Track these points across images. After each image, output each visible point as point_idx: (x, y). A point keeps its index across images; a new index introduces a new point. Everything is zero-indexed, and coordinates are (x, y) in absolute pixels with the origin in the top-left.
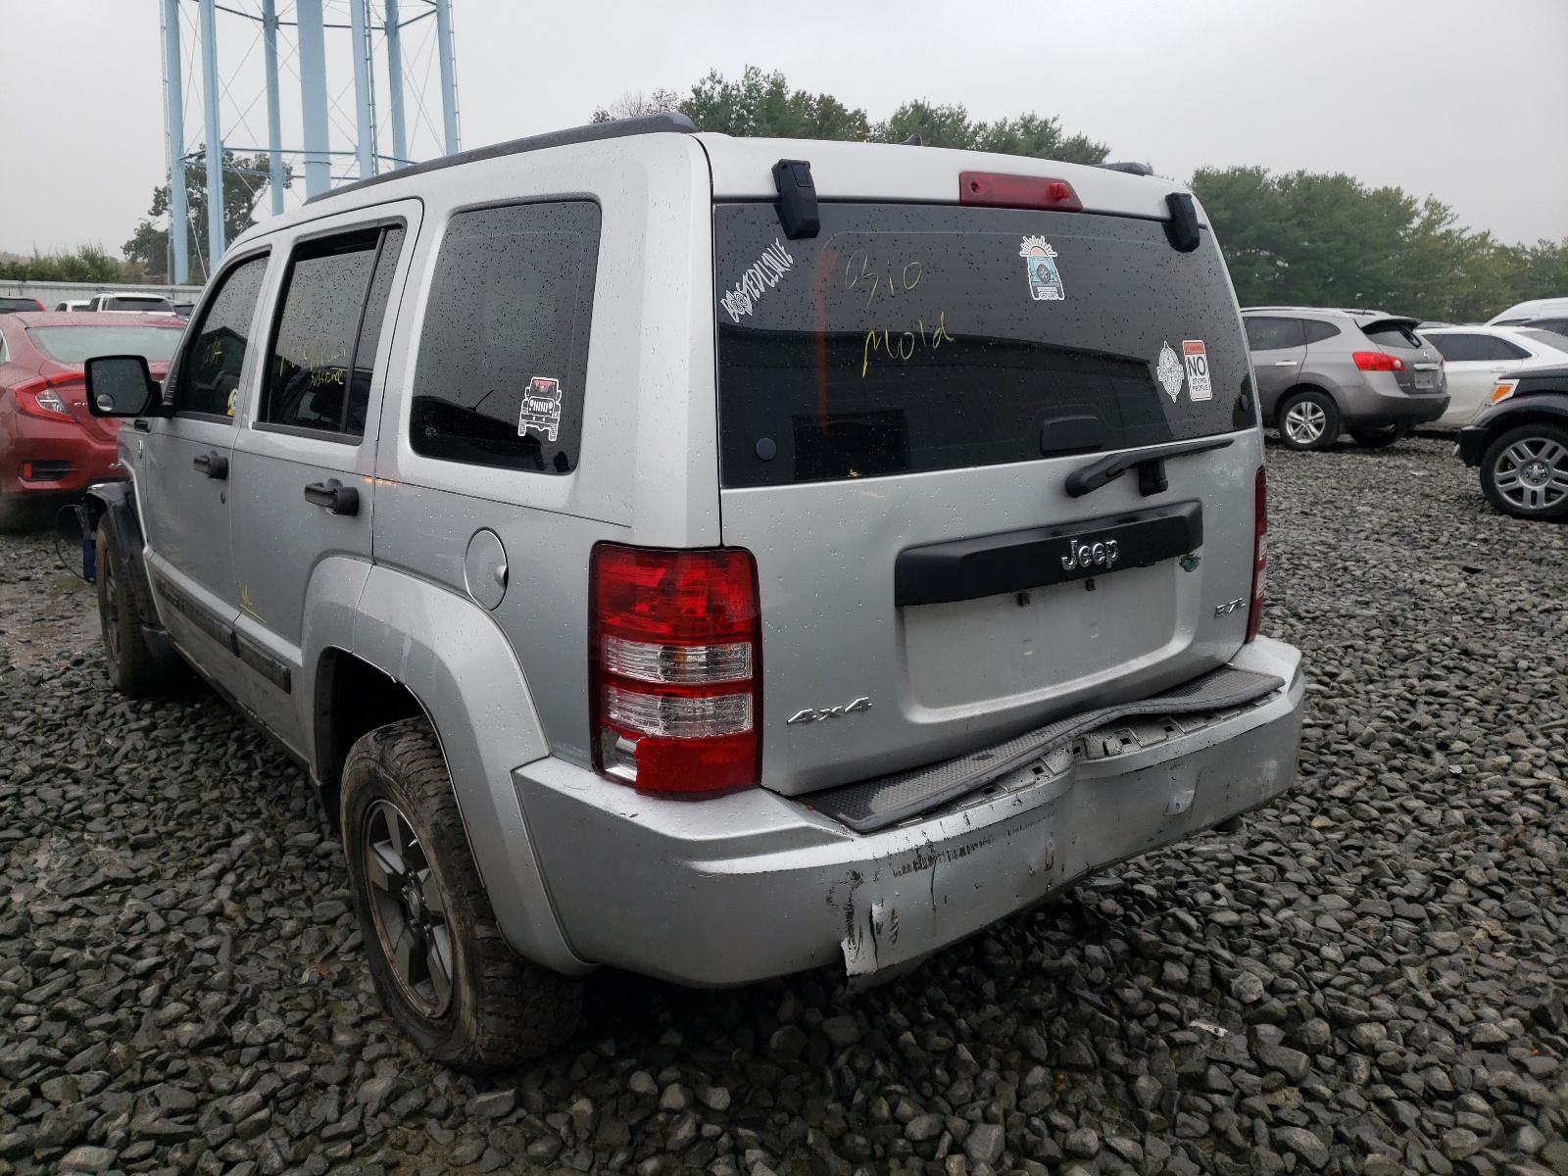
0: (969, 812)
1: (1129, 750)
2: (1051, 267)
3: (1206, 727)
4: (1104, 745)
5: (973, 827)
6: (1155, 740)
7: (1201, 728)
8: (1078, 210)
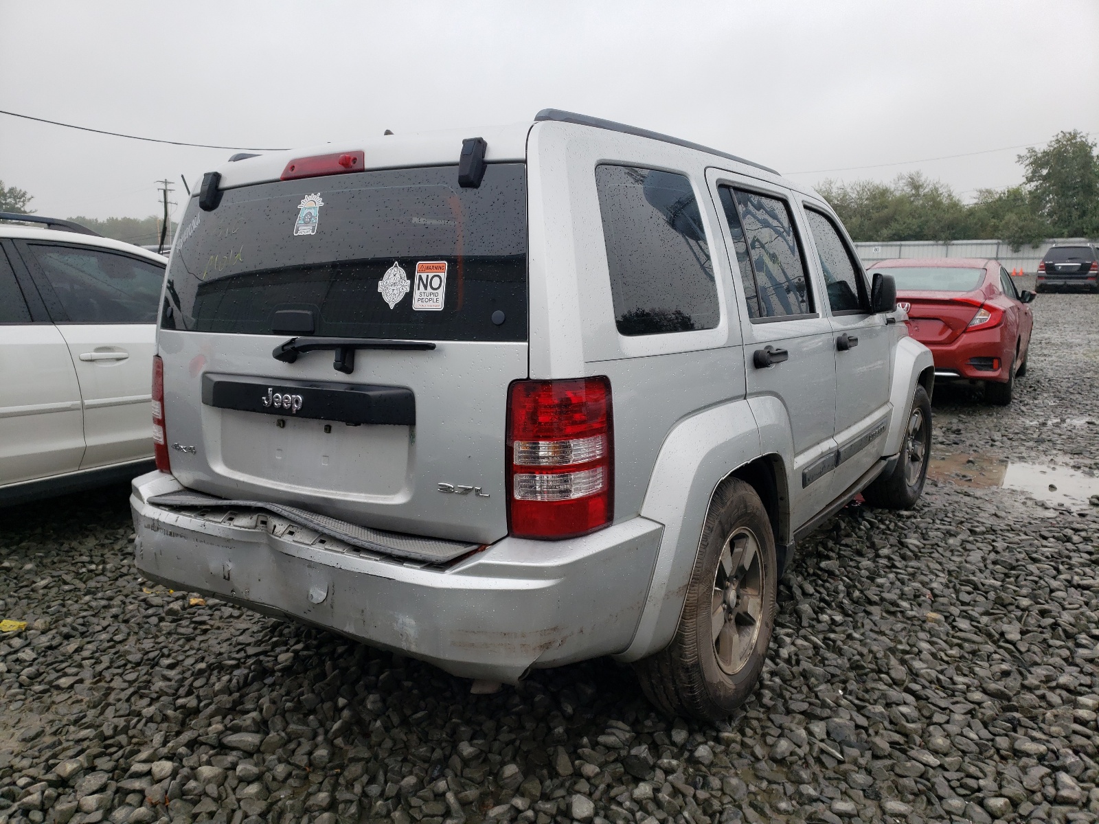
0: (181, 517)
1: (287, 539)
2: (315, 213)
3: (342, 553)
4: (275, 527)
5: (177, 524)
6: (302, 541)
7: (338, 552)
8: (363, 170)
